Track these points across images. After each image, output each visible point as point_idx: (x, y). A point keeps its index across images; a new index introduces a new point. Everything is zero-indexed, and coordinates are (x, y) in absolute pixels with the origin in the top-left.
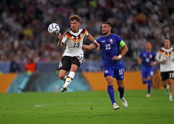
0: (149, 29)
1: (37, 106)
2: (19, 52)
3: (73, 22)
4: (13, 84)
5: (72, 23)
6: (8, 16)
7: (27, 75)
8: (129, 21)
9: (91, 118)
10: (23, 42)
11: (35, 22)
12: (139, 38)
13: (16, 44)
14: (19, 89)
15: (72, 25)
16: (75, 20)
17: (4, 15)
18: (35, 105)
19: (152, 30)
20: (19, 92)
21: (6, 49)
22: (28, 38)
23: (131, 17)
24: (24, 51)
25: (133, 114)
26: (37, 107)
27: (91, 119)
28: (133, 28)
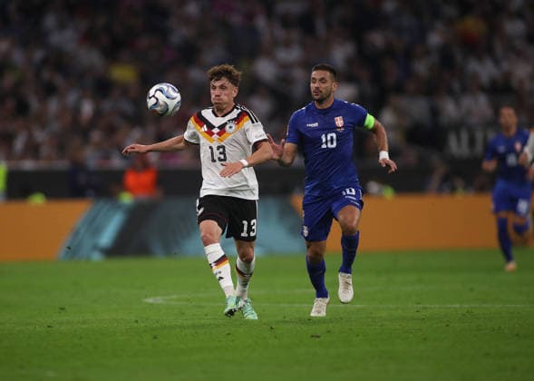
0: (497, 62)
1: (150, 300)
2: (96, 136)
3: (218, 84)
4: (76, 233)
5: (215, 88)
6: (62, 26)
7: (119, 207)
8: (435, 39)
9: (318, 337)
10: (107, 105)
11: (144, 42)
12: (465, 90)
13: (87, 108)
14: (95, 247)
15: (214, 93)
16: (223, 78)
17: (50, 21)
18: (146, 297)
19: (505, 66)
20: (97, 257)
21: (56, 126)
22: (125, 91)
23: (439, 25)
24: (111, 131)
25: (447, 326)
26: (152, 304)
27: (317, 339)
28: (446, 60)
